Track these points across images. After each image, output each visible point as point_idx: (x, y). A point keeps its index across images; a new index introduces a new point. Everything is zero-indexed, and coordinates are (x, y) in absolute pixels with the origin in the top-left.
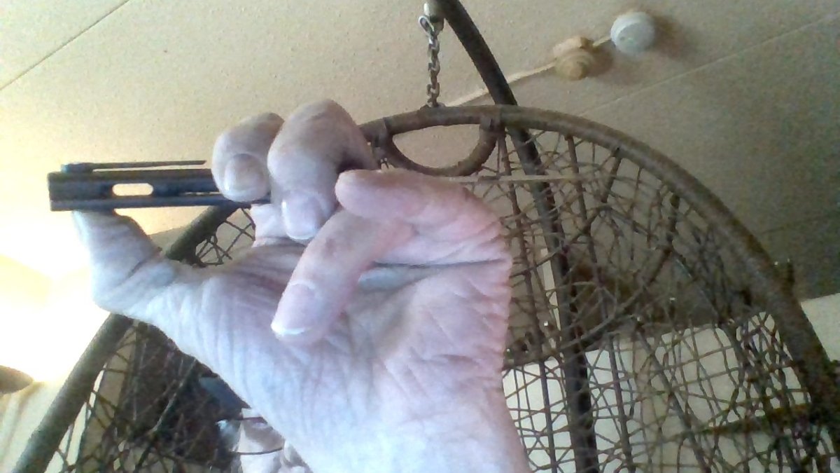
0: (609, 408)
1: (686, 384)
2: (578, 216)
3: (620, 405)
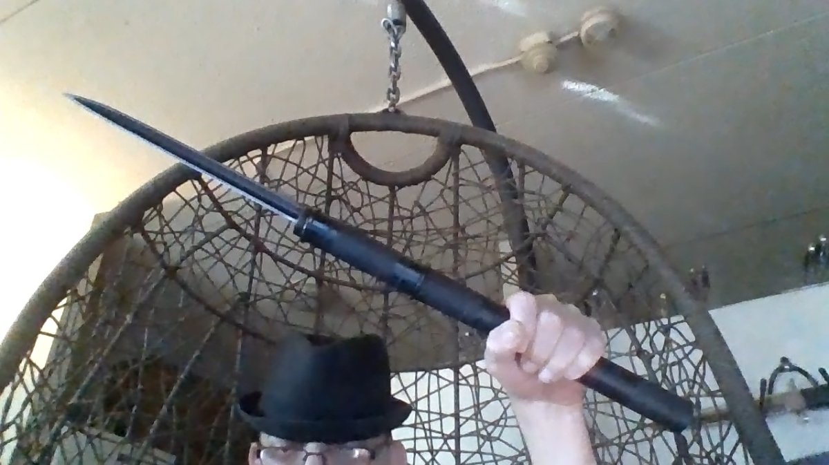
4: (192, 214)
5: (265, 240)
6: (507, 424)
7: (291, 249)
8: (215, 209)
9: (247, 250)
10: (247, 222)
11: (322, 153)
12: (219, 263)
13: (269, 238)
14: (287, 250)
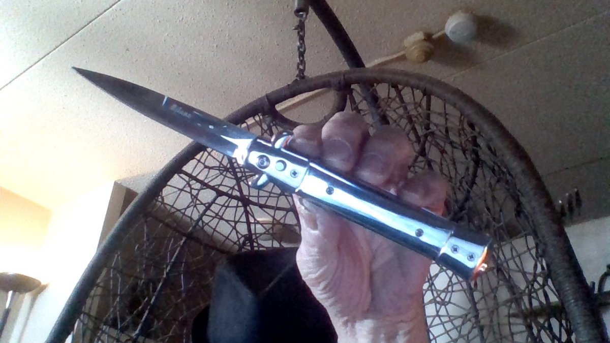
2: (416, 142)
4: (189, 195)
5: (249, 196)
6: (454, 289)
7: (268, 197)
8: (205, 187)
9: (237, 207)
10: (233, 188)
11: (263, 127)
12: (221, 221)
13: (251, 194)
14: (266, 198)
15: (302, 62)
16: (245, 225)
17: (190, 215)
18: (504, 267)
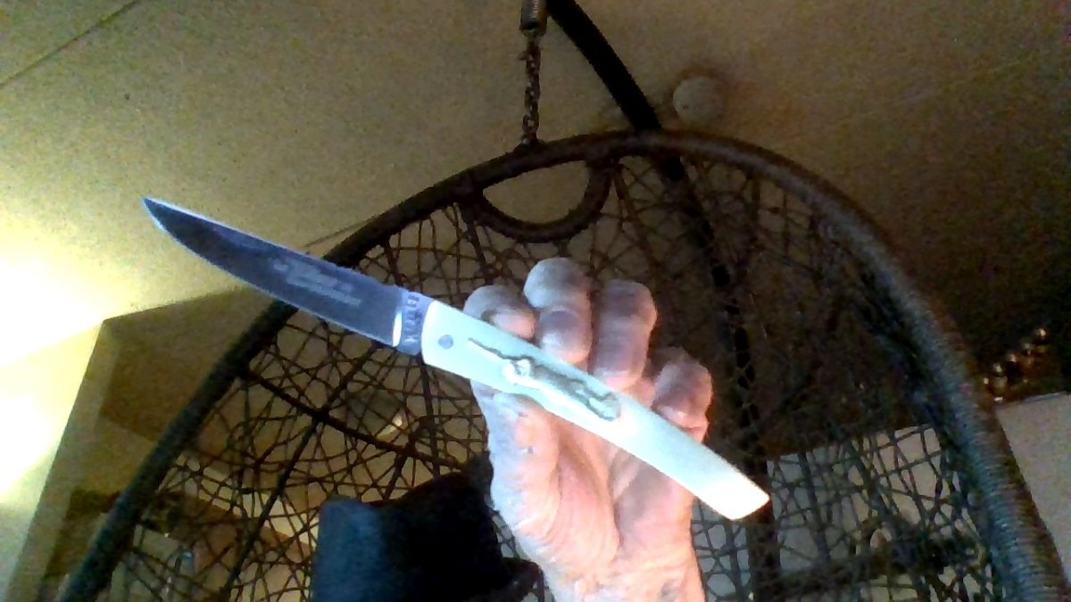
0: (802, 511)
1: (886, 474)
3: (815, 509)
11: (459, 226)
15: (534, 114)
16: (421, 399)
17: (324, 378)
18: (882, 487)
